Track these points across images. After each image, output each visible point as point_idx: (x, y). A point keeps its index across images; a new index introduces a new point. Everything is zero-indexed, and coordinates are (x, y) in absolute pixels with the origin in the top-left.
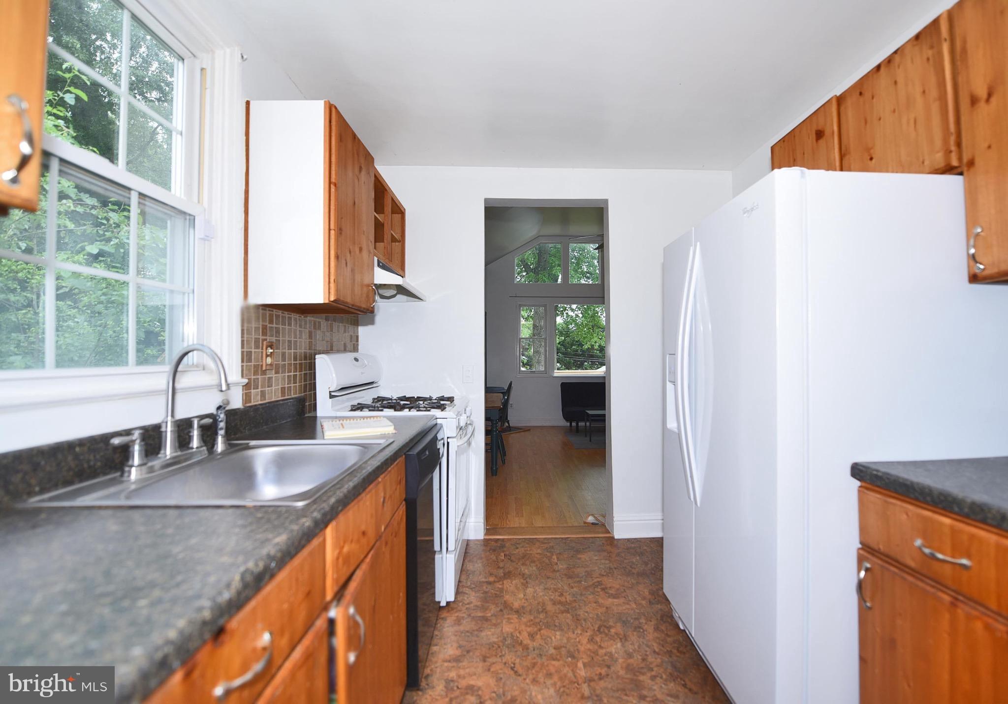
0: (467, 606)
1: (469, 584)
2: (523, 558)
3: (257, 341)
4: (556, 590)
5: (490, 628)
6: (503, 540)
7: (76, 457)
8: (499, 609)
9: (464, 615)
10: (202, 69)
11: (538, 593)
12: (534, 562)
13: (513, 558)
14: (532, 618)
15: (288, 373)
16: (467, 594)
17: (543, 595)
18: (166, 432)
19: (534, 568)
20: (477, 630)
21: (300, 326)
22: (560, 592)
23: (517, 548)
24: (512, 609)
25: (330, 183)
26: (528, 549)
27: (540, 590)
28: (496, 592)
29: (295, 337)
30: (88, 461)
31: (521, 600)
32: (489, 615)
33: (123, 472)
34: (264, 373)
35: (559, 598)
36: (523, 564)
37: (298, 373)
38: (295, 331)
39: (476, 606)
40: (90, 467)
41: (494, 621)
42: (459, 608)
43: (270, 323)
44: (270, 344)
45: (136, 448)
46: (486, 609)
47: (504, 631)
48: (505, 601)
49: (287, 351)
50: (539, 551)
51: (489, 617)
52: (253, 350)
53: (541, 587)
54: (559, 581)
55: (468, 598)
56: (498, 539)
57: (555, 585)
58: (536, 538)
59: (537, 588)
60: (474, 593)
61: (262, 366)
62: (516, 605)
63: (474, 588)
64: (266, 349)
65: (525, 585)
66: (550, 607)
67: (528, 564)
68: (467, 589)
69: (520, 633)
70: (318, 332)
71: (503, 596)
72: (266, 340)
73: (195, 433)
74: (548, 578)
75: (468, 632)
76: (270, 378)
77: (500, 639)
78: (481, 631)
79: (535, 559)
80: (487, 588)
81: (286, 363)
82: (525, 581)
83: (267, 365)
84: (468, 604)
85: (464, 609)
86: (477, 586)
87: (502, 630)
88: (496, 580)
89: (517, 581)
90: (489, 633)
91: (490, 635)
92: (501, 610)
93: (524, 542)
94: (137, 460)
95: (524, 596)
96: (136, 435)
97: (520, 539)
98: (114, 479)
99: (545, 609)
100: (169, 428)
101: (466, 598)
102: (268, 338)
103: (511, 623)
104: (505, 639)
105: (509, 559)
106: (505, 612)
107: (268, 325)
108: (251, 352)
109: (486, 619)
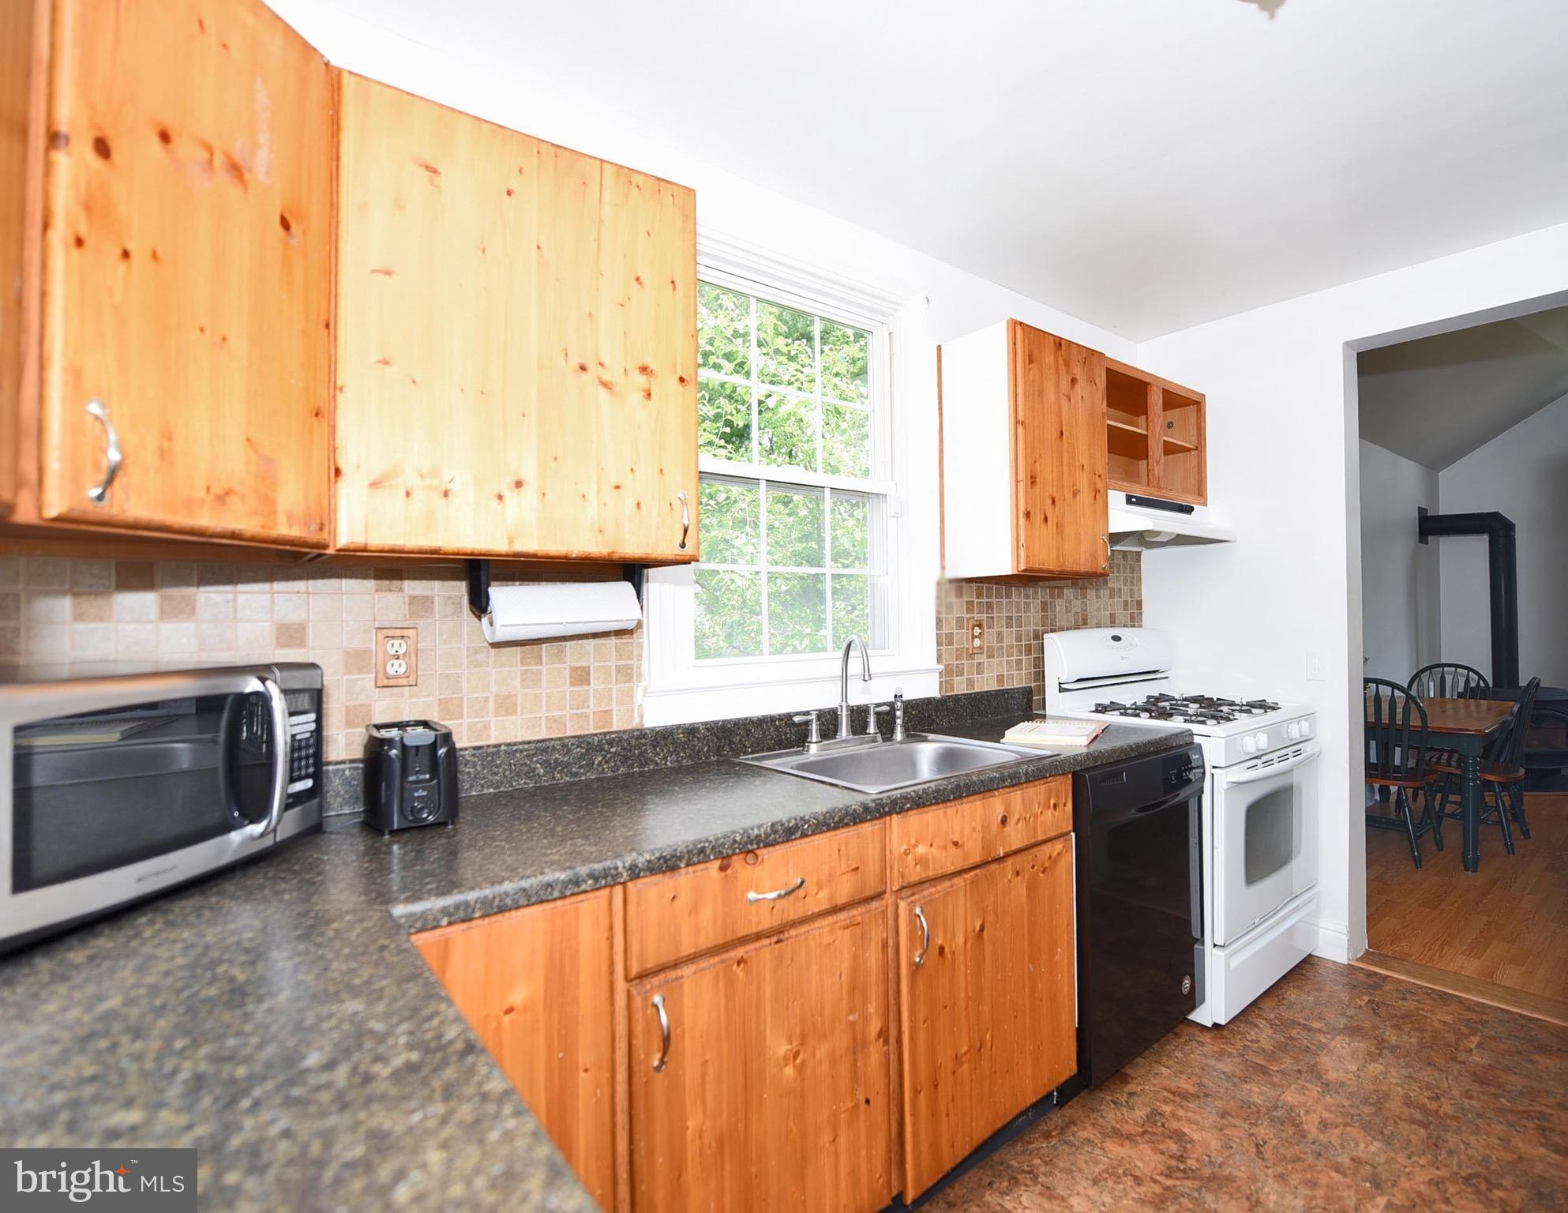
0: (1249, 1043)
1: (1272, 1016)
2: (1404, 1016)
3: (959, 620)
4: (1428, 1087)
5: (1262, 1085)
6: (1385, 978)
7: (777, 729)
8: (1296, 1068)
9: (1234, 1051)
10: (890, 334)
11: (1388, 1076)
12: (1423, 1031)
13: (1382, 1010)
14: (1347, 1105)
15: (1007, 656)
16: (1259, 1028)
17: (1397, 1084)
18: (841, 715)
19: (1414, 1040)
20: (1240, 1078)
21: (1027, 597)
22: (1436, 1093)
23: (1404, 999)
24: (1319, 1077)
25: (1017, 422)
26: (1427, 1008)
27: (1394, 1076)
28: (1309, 1045)
29: (1018, 611)
30: (786, 733)
31: (1347, 1072)
32: (1276, 1068)
33: (803, 746)
34: (971, 656)
35: (1426, 1101)
36: (1395, 1027)
37: (1024, 657)
38: (1018, 604)
39: (1263, 1049)
40: (787, 739)
41: (1275, 1079)
42: (1233, 1041)
43: (977, 598)
44: (978, 623)
45: (814, 727)
46: (1275, 1060)
47: (1282, 1098)
48: (1317, 1062)
49: (1005, 630)
50: (1449, 1019)
51: (1273, 1071)
52: (955, 632)
53: (1404, 1072)
54: (1449, 1077)
55: (1256, 1033)
56: (1376, 974)
57: (1435, 1080)
58: (1457, 996)
59: (1393, 1071)
60: (1270, 1032)
61: (968, 649)
62: (1332, 1076)
63: (1277, 1025)
64: (973, 629)
65: (1372, 1058)
66: (1394, 1105)
67: (1407, 1030)
68: (1264, 1022)
69: (1307, 1112)
70: (1058, 602)
71: (1319, 1055)
72: (973, 618)
73: (872, 720)
74: (1430, 1064)
75: (1224, 1073)
76: (979, 664)
77: (1267, 1103)
78: (1246, 1082)
79: (1428, 1027)
80: (1298, 1033)
81: (1005, 645)
82: (1377, 1052)
83: (973, 648)
84: (1251, 1041)
85: (1239, 1045)
86: (1282, 1024)
87: (1280, 1096)
88: (1324, 1029)
89: (1361, 1045)
90: (1258, 1090)
91: (1257, 1093)
92: (1299, 1072)
93: (1428, 994)
94: (814, 737)
95: (1358, 1069)
96: (813, 717)
97: (1422, 987)
98: (799, 751)
99: (1382, 1103)
100: (844, 713)
101: (1253, 1033)
102: (976, 616)
103: (1304, 1094)
104: (1275, 1108)
105: (1373, 1009)
106: (1304, 1075)
107: (976, 600)
108: (952, 633)
109: (1265, 1071)
